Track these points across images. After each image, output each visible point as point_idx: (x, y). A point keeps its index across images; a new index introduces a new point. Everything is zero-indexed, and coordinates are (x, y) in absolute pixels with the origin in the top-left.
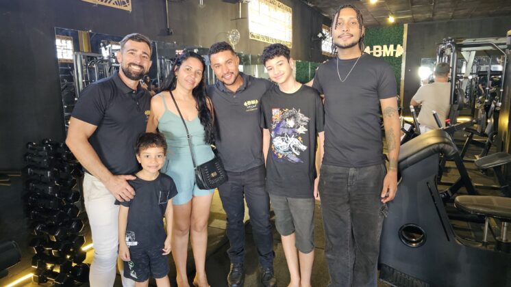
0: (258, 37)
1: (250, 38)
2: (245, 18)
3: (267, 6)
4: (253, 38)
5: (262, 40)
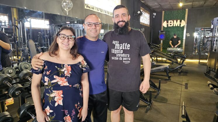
0: (93, 8)
4: (88, 8)
5: (96, 11)
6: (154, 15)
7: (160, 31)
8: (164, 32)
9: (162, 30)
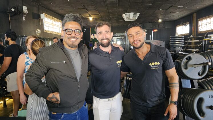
0: (48, 31)
1: (45, 32)
2: (42, 24)
3: (51, 20)
4: (46, 32)
5: (50, 33)
6: (84, 30)
7: (89, 41)
8: (92, 42)
9: (91, 40)
